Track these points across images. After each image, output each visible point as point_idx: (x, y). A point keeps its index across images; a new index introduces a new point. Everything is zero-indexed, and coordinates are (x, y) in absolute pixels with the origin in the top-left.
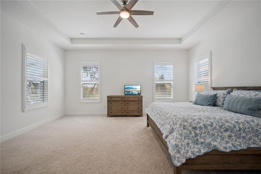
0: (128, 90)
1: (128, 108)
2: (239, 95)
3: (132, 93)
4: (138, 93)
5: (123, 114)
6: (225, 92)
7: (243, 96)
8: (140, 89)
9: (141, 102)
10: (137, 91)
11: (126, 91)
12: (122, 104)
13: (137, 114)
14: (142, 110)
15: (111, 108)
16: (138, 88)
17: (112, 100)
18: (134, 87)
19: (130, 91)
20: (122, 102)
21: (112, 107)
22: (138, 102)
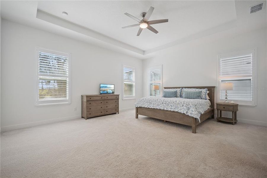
0: (103, 89)
1: (107, 107)
2: (188, 91)
3: (107, 92)
4: (112, 92)
5: (103, 114)
6: (180, 89)
7: (190, 91)
8: (114, 88)
9: (117, 100)
10: (111, 90)
11: (102, 90)
12: (101, 103)
13: (114, 112)
14: (118, 107)
15: (90, 109)
16: (112, 87)
17: (91, 99)
18: (108, 86)
19: (105, 90)
20: (101, 101)
21: (90, 107)
22: (115, 100)
